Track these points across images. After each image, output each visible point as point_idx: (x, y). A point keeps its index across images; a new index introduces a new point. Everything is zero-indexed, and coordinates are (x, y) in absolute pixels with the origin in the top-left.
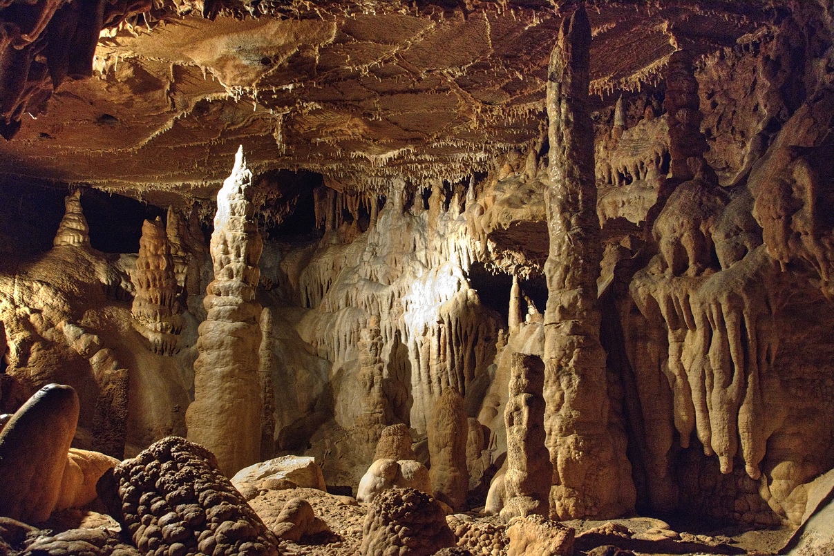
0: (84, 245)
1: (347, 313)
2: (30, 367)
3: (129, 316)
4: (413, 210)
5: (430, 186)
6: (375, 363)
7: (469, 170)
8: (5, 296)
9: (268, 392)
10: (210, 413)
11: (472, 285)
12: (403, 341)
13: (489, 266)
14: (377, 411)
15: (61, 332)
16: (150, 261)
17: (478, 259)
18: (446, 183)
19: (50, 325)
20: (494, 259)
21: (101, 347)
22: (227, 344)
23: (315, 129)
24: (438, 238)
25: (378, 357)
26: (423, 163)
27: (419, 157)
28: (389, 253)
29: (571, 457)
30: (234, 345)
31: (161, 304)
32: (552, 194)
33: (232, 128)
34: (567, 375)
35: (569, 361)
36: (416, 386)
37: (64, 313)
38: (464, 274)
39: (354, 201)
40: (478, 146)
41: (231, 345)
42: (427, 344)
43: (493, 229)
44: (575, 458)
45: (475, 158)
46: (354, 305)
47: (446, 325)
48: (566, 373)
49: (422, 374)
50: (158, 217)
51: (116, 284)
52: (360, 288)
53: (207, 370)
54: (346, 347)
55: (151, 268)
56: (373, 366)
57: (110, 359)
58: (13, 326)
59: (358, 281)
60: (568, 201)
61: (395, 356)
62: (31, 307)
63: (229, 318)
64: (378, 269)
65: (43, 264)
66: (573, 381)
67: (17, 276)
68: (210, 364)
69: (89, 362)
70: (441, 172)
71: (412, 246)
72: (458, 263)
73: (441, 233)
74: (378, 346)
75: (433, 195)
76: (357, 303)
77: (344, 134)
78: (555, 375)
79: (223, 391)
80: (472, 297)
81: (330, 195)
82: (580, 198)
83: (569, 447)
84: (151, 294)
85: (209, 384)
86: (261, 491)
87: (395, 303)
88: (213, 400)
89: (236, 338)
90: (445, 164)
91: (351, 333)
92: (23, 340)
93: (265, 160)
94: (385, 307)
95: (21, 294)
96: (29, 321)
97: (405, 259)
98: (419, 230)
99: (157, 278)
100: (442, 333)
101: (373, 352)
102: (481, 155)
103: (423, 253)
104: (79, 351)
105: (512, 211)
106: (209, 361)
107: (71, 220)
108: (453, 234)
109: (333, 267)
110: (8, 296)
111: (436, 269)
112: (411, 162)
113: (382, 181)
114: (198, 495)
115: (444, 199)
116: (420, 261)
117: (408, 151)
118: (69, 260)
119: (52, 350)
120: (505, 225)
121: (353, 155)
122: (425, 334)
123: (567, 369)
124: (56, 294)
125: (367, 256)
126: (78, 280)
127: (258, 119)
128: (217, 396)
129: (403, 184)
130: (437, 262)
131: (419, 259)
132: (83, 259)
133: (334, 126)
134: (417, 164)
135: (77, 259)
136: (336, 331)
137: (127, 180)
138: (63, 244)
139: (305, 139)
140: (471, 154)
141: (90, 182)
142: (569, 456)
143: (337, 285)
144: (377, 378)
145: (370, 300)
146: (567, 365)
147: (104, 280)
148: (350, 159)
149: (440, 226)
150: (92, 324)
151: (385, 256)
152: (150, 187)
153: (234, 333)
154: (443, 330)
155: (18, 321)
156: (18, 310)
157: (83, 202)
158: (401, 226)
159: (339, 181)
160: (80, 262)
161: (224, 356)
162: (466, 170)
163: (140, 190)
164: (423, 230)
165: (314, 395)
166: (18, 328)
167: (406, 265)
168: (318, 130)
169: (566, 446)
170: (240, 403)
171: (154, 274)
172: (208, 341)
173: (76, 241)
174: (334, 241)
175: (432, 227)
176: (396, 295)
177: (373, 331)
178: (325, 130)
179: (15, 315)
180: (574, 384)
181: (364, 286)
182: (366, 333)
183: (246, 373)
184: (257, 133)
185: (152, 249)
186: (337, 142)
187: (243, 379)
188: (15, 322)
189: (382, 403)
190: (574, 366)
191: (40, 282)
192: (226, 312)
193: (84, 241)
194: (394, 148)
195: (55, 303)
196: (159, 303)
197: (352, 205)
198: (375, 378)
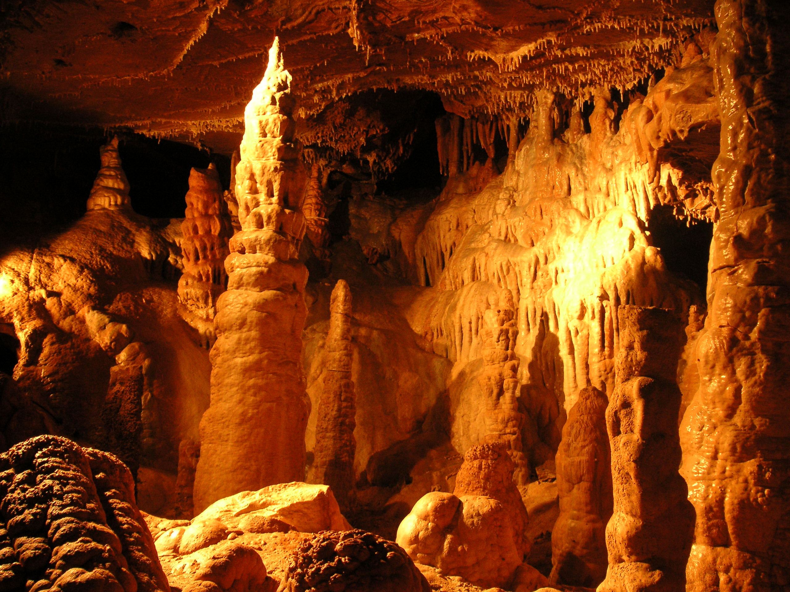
0: (122, 209)
1: (472, 291)
2: (41, 365)
3: (175, 300)
4: (568, 135)
5: (592, 98)
6: (506, 359)
7: (646, 68)
8: (19, 275)
9: (345, 400)
10: (227, 423)
11: (651, 241)
12: (552, 329)
13: (680, 212)
14: (508, 431)
15: (83, 321)
16: (198, 223)
17: (661, 201)
18: (614, 92)
19: (70, 311)
20: (682, 197)
21: (130, 340)
22: (251, 322)
23: (407, 19)
24: (603, 174)
25: (509, 352)
26: (577, 61)
27: (567, 52)
28: (532, 200)
29: (748, 498)
30: (262, 324)
31: (214, 281)
32: (720, 47)
33: (289, 26)
34: (745, 355)
35: (751, 330)
36: (570, 395)
37: (89, 297)
38: (640, 224)
39: (487, 131)
40: (653, 26)
41: (257, 324)
42: (585, 332)
43: (665, 141)
44: (756, 500)
45: (653, 47)
46: (483, 279)
47: (612, 301)
48: (744, 352)
49: (578, 377)
50: (210, 165)
51: (163, 259)
52: (491, 253)
53: (224, 361)
54: (471, 338)
55: (201, 233)
56: (502, 364)
57: (141, 356)
58: (24, 313)
59: (489, 242)
60: (747, 57)
61: (540, 351)
62: (49, 289)
63: (255, 285)
64: (517, 224)
65: (70, 234)
66: (757, 365)
67: (36, 250)
68: (227, 352)
69: (115, 360)
70: (604, 74)
71: (566, 188)
72: (631, 208)
73: (609, 165)
74: (510, 334)
75: (595, 110)
76: (487, 275)
77: (451, 24)
78: (726, 355)
79: (245, 390)
80: (652, 260)
81: (455, 125)
82: (768, 49)
83: (746, 481)
84: (200, 268)
85: (227, 381)
86: (230, 533)
87: (539, 273)
88: (231, 405)
89: (264, 314)
90: (608, 61)
91: (479, 318)
92: (35, 331)
93: (347, 73)
94: (527, 279)
95: (38, 273)
96: (44, 307)
97: (554, 207)
98: (575, 164)
99: (208, 246)
100: (607, 315)
101: (502, 343)
102: (661, 42)
103: (581, 197)
104: (102, 346)
105: (691, 108)
106: (227, 347)
107: (106, 177)
108: (623, 165)
109: (458, 226)
110: (22, 276)
111: (598, 219)
112: (557, 60)
113: (522, 96)
114: (50, 524)
115: (612, 115)
116: (577, 210)
117: (549, 42)
118: (102, 228)
119: (69, 344)
120: (681, 131)
121: (472, 56)
122: (581, 316)
123: (747, 344)
124: (81, 272)
125: (501, 207)
126: (112, 253)
127: (323, 10)
128: (237, 397)
129: (551, 98)
130: (602, 209)
131: (575, 206)
132: (121, 226)
133: (434, 11)
134: (567, 64)
135: (113, 227)
136: (457, 316)
137: (174, 119)
138: (97, 208)
139: (396, 36)
140: (646, 41)
141: (130, 124)
142: (744, 496)
143: (460, 251)
144: (508, 383)
145: (505, 269)
146: (747, 338)
147: (145, 253)
148: (470, 64)
149: (607, 158)
150: (123, 311)
151: (526, 205)
152: (207, 127)
153: (261, 306)
154: (607, 310)
155: (30, 306)
156: (32, 293)
157: (122, 152)
158: (548, 159)
159: (462, 102)
160: (116, 230)
161: (247, 340)
162: (642, 67)
163: (195, 131)
164: (582, 163)
165: (423, 410)
166: (30, 316)
167: (556, 216)
168: (412, 21)
169: (741, 479)
170: (270, 409)
171: (203, 241)
172: (225, 319)
173: (112, 203)
174: (461, 190)
175: (594, 158)
176: (542, 261)
177: (502, 313)
178: (423, 19)
179: (28, 299)
180: (758, 370)
181: (495, 249)
182: (491, 315)
183: (280, 364)
184: (325, 30)
185: (200, 206)
186: (442, 37)
187: (274, 374)
188: (26, 308)
189: (515, 418)
190: (759, 339)
191: (64, 257)
192: (250, 276)
193: (123, 203)
194: (529, 41)
195: (80, 283)
196: (211, 281)
197: (485, 136)
198: (505, 382)
